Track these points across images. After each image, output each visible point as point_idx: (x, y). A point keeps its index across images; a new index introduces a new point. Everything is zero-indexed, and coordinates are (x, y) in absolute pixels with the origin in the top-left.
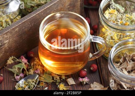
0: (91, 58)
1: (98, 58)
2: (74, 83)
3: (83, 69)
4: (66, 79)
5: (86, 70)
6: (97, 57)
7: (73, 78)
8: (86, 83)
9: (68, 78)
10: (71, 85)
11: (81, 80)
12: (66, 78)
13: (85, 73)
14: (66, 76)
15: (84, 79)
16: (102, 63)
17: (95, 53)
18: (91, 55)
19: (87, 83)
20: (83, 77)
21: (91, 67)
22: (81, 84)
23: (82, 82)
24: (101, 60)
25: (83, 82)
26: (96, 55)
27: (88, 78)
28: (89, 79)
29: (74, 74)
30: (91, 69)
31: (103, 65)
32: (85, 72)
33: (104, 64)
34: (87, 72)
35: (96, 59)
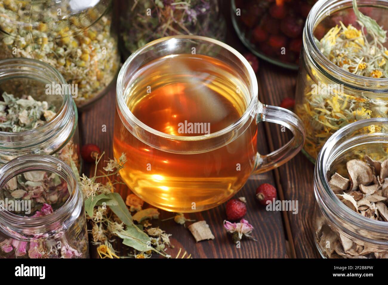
0: (259, 167)
1: (278, 168)
2: (211, 236)
3: (235, 197)
4: (188, 224)
5: (243, 199)
6: (276, 165)
7: (207, 223)
8: (244, 236)
9: (193, 223)
10: (202, 241)
11: (229, 227)
12: (189, 220)
13: (242, 209)
14: (187, 215)
15: (238, 225)
16: (289, 182)
17: (270, 152)
18: (259, 159)
19: (247, 235)
20: (236, 220)
21: (258, 191)
22: (231, 238)
23: (233, 234)
24: (288, 172)
25: (237, 233)
26: (272, 158)
27: (249, 223)
28: (254, 226)
29: (210, 210)
30: (260, 197)
31: (293, 186)
32: (242, 206)
33: (295, 184)
34: (246, 206)
35: (273, 171)
